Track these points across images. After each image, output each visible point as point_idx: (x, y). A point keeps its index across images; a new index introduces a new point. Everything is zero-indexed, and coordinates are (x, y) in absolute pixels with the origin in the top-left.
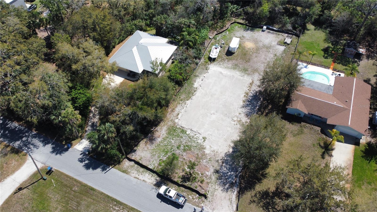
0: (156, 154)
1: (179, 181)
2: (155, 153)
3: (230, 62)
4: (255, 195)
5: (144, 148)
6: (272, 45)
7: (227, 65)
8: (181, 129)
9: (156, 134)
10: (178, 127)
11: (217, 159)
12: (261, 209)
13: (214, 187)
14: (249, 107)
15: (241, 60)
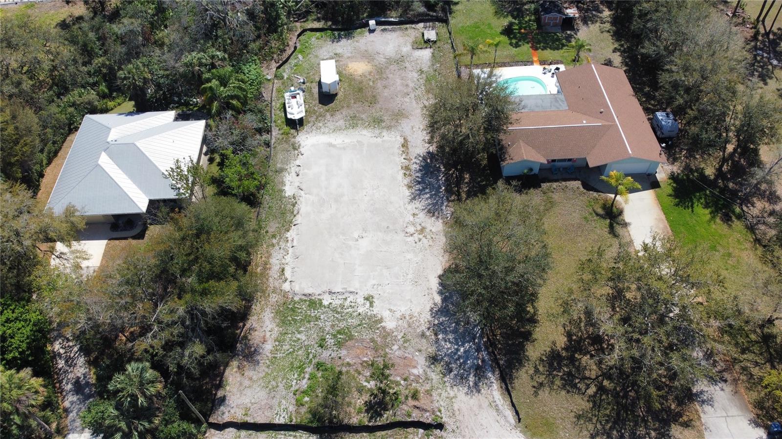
0: (279, 384)
1: (363, 419)
2: (274, 383)
3: (338, 116)
4: (537, 370)
5: (241, 384)
6: (403, 54)
7: (334, 123)
8: (305, 301)
9: (255, 338)
10: (296, 299)
11: (418, 331)
12: (563, 393)
13: (444, 394)
14: (426, 193)
15: (359, 104)
